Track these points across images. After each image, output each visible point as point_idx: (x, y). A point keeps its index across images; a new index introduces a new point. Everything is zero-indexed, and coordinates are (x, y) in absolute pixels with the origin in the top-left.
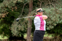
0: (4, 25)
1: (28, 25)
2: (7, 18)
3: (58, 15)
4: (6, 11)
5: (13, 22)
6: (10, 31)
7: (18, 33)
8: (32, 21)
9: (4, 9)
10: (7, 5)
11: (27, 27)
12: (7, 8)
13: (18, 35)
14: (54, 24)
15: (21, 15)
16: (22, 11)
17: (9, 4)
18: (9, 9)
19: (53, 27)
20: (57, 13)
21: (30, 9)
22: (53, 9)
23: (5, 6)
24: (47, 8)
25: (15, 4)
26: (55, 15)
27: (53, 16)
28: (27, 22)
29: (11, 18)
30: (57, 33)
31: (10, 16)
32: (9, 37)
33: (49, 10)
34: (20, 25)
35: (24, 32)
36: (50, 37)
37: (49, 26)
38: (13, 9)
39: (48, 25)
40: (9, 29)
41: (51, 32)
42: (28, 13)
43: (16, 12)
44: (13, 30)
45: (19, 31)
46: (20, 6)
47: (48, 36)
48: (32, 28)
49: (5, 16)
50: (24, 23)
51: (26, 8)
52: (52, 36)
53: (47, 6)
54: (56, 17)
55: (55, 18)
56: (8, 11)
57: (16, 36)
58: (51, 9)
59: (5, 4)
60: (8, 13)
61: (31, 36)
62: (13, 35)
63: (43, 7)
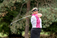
0: (4, 23)
1: (26, 23)
2: (6, 17)
3: (53, 15)
4: (6, 10)
5: (12, 21)
6: (10, 29)
7: (17, 31)
8: (29, 20)
9: (4, 8)
10: (6, 5)
11: (25, 26)
12: (7, 7)
13: (16, 33)
14: (50, 23)
15: (20, 14)
16: (21, 11)
17: (9, 4)
18: (8, 8)
19: (48, 26)
20: (53, 12)
21: (28, 9)
22: (49, 9)
23: (5, 5)
24: (43, 7)
25: (14, 4)
26: (51, 15)
27: (49, 15)
28: (25, 21)
29: (10, 17)
30: (53, 31)
31: (9, 15)
32: (8, 34)
33: (45, 10)
34: (18, 23)
35: (22, 30)
36: (46, 34)
37: (46, 24)
38: (12, 9)
39: (44, 23)
40: (9, 27)
41: (47, 30)
42: (26, 13)
43: (15, 12)
44: (12, 28)
45: (17, 29)
46: (19, 6)
47: (44, 34)
48: (29, 26)
49: (5, 15)
50: (22, 21)
51: (24, 7)
52: (48, 33)
53: (43, 6)
54: (52, 16)
55: (50, 17)
56: (7, 11)
57: (15, 34)
58: (47, 9)
59: (5, 4)
60: (8, 12)
61: (29, 33)
62: (12, 32)
63: (39, 7)
